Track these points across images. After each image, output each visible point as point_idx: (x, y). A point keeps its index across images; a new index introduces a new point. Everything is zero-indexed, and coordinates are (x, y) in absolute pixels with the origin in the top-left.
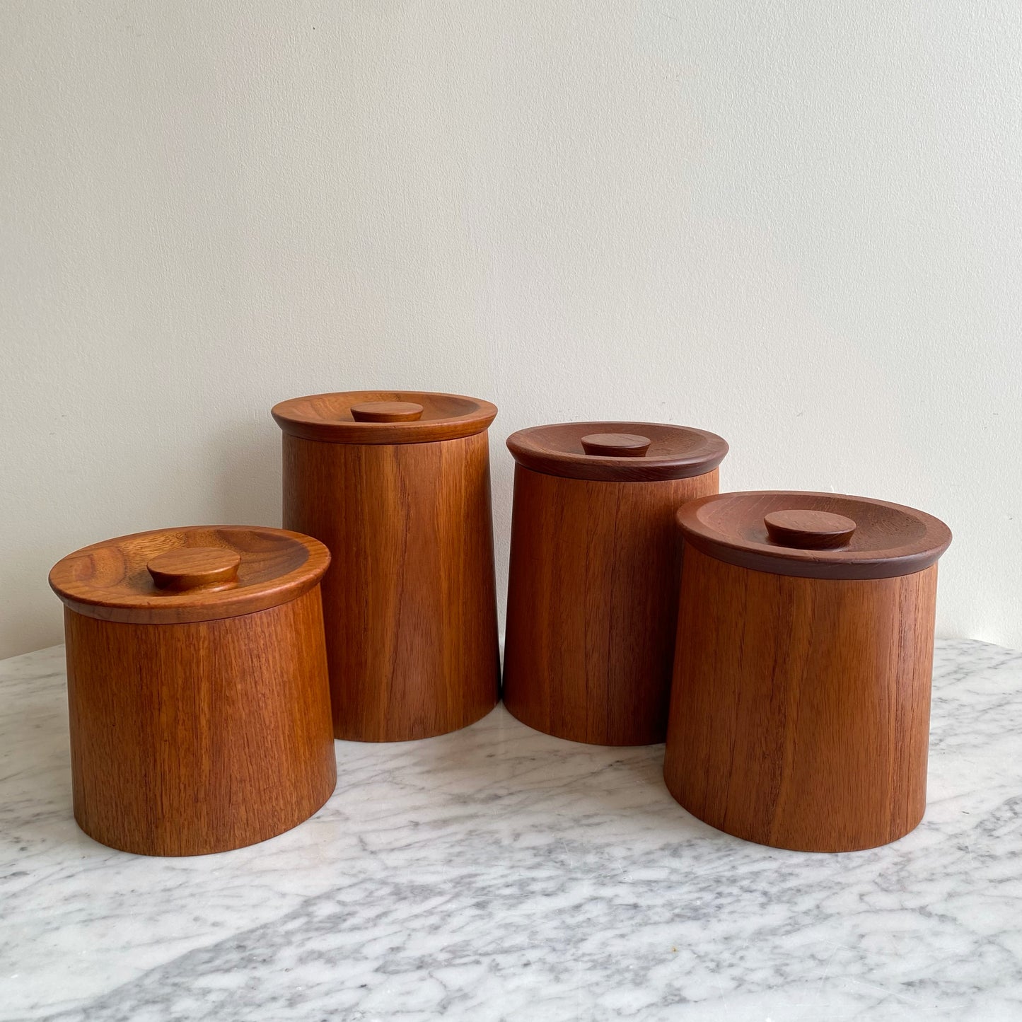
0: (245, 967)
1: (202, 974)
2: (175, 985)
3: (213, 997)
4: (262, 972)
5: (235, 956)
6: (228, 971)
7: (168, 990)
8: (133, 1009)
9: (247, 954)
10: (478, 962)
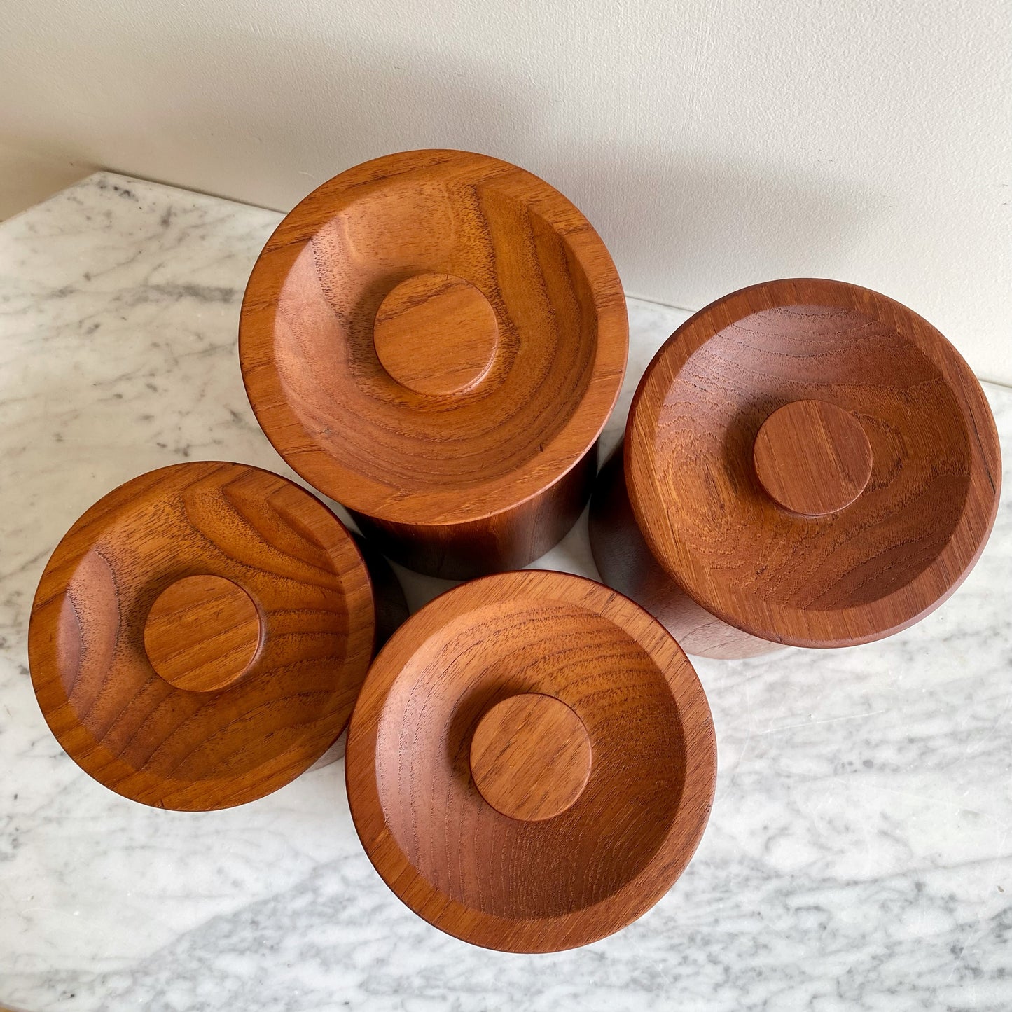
0: (256, 952)
1: (222, 952)
2: (201, 960)
3: (230, 984)
4: (269, 962)
5: (248, 934)
6: (242, 952)
7: (194, 965)
8: (168, 982)
9: (258, 934)
10: (444, 998)
